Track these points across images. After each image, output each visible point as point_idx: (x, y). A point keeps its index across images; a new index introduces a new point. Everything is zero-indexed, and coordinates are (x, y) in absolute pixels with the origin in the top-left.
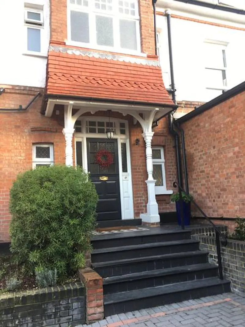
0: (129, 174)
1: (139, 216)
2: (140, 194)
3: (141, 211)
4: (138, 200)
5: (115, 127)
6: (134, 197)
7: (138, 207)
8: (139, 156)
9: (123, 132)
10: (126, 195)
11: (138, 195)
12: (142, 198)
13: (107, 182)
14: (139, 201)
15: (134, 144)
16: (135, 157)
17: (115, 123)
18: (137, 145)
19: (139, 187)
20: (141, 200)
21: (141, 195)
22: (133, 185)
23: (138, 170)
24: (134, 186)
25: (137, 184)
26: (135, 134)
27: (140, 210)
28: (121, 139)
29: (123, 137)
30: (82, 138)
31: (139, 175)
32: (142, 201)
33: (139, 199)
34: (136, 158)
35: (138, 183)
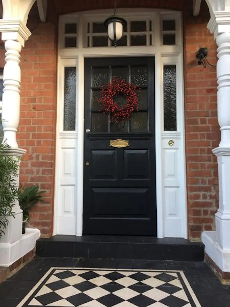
0: (179, 135)
1: (199, 235)
2: (203, 182)
3: (204, 225)
4: (198, 197)
5: (151, 30)
6: (189, 189)
7: (197, 213)
8: (204, 91)
9: (169, 40)
10: (169, 181)
11: (201, 185)
12: (208, 194)
13: (127, 152)
14: (201, 200)
15: (193, 63)
16: (194, 92)
17: (150, 22)
18: (200, 63)
19: (203, 166)
20: (205, 197)
21: (207, 185)
22: (188, 159)
23: (200, 125)
24: (190, 162)
25: (195, 159)
26: (197, 37)
27: (203, 221)
28: (163, 55)
29: (169, 49)
30: (76, 58)
31: (202, 136)
32: (208, 200)
33: (201, 193)
34: (198, 95)
35: (199, 155)
